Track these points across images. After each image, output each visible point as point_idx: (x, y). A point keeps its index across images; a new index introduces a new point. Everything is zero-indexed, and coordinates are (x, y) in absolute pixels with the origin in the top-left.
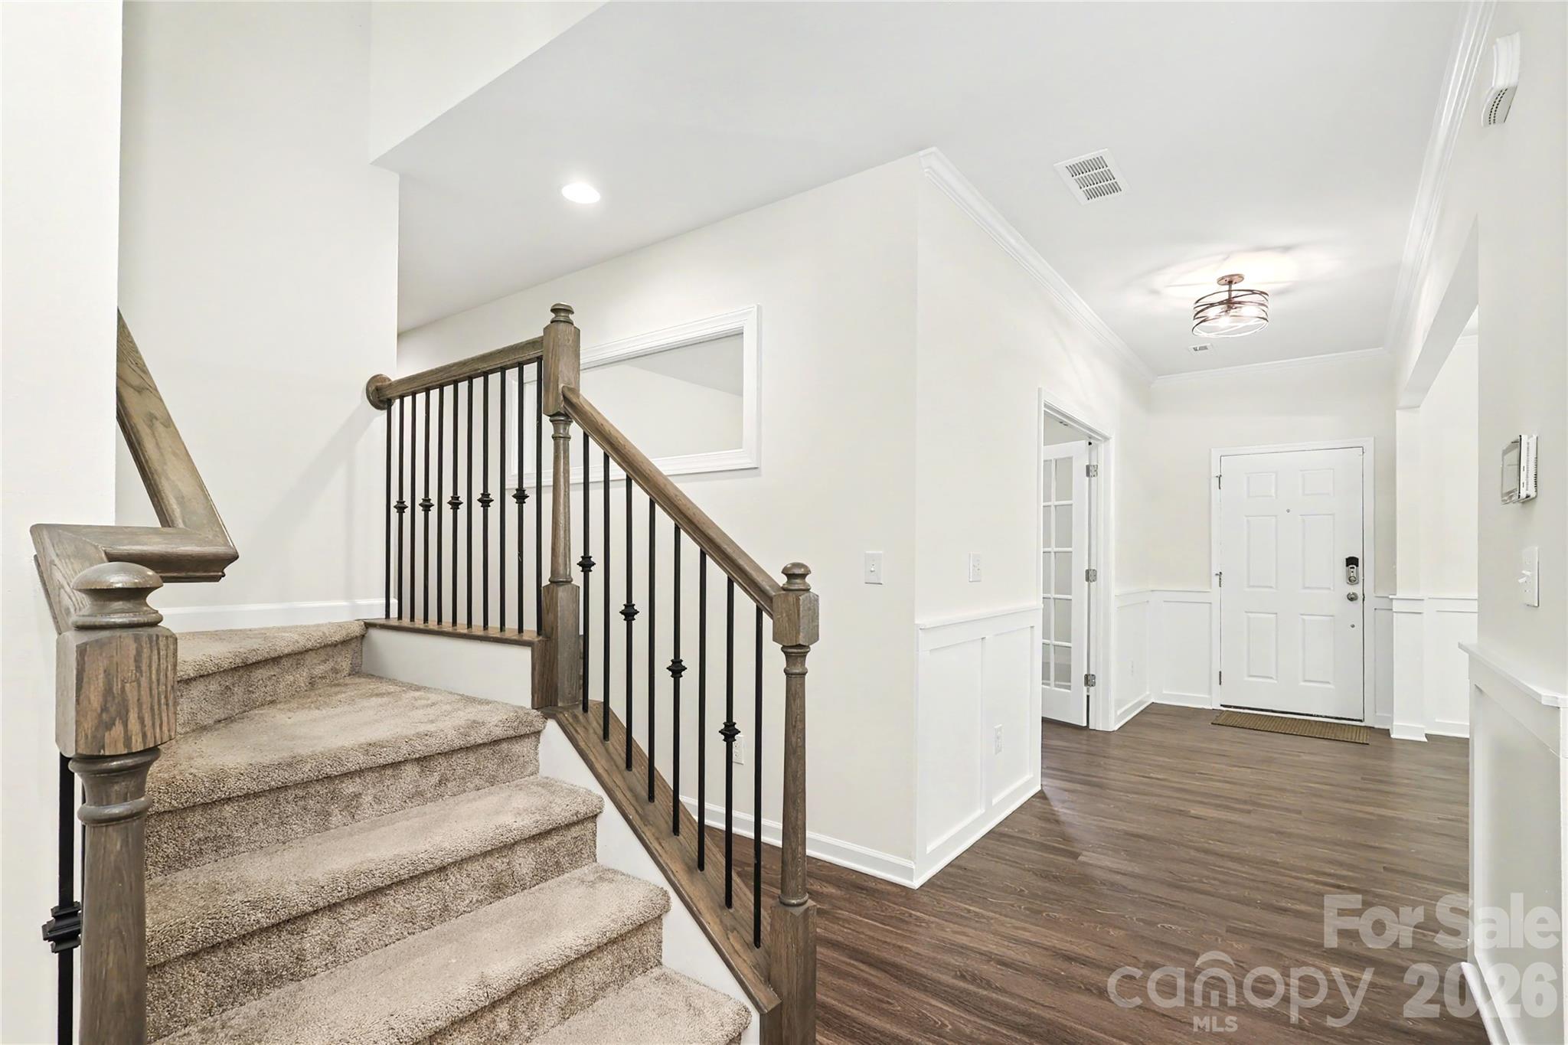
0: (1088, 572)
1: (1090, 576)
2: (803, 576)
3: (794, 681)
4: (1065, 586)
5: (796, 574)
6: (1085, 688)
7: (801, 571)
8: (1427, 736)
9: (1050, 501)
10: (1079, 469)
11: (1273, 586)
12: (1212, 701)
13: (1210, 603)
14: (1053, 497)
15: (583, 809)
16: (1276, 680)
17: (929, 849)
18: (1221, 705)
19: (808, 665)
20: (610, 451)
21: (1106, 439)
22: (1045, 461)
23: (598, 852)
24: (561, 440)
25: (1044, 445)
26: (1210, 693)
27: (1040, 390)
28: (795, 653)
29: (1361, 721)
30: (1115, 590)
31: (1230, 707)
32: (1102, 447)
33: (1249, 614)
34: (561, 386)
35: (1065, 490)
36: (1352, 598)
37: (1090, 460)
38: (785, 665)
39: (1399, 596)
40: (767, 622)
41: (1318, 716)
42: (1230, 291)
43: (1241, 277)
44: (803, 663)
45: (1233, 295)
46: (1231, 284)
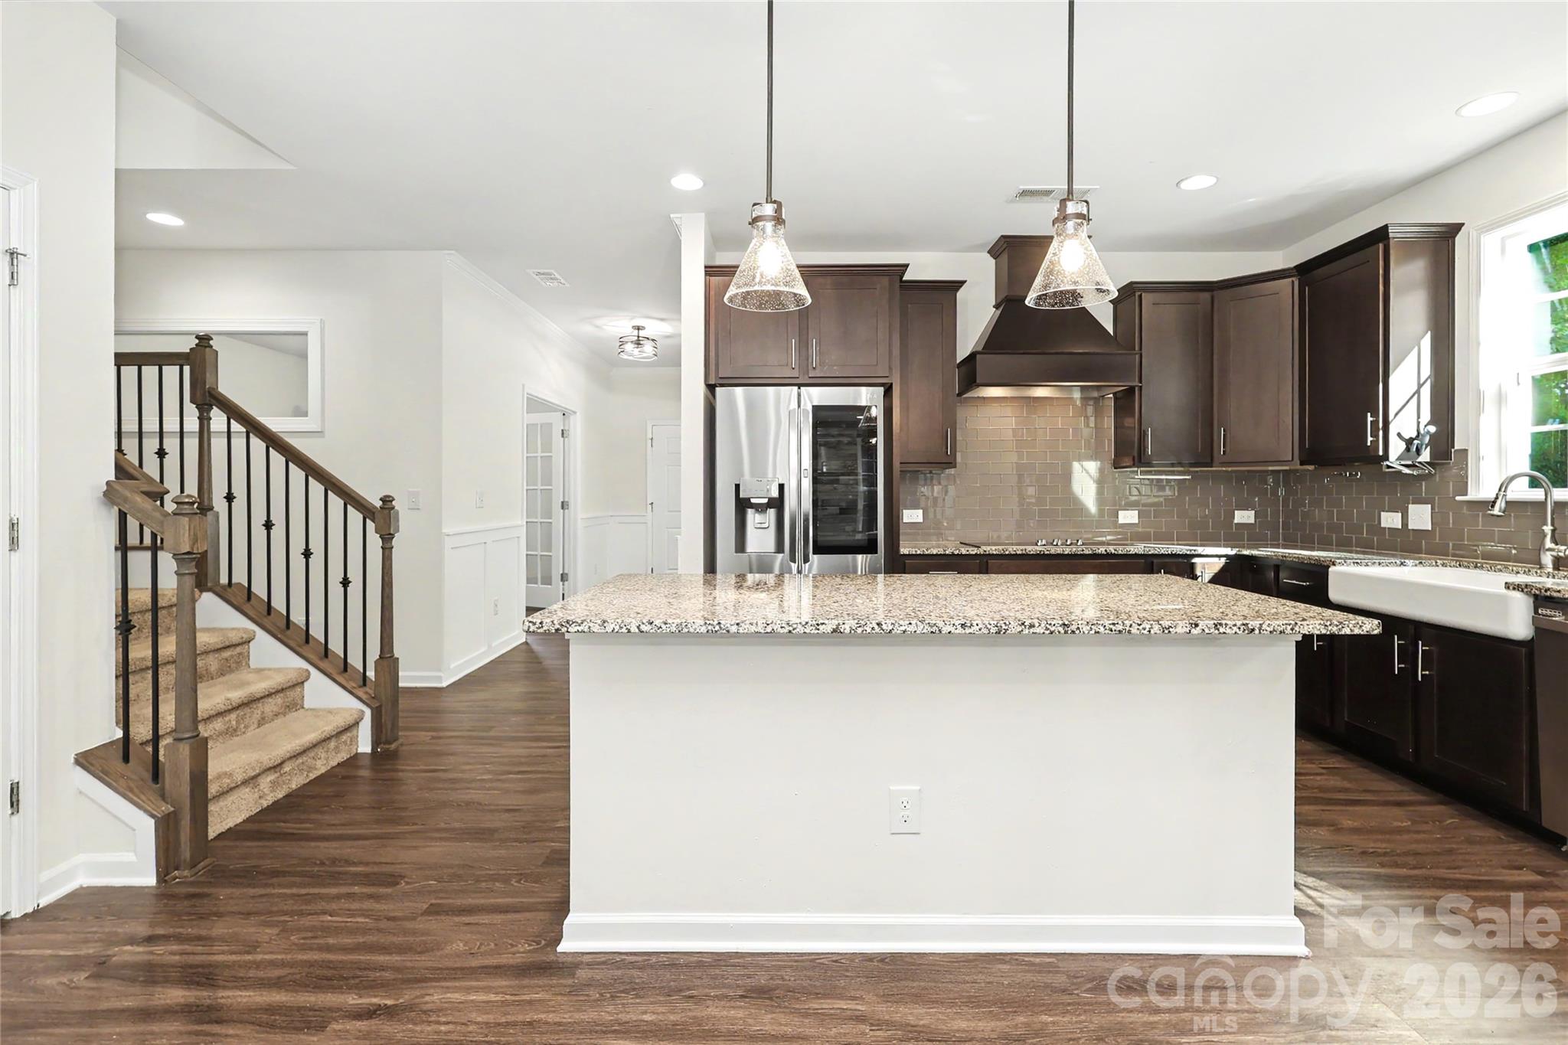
0: (563, 503)
1: (564, 505)
2: (391, 501)
3: (387, 551)
4: (548, 513)
5: (387, 500)
6: (561, 583)
7: (391, 499)
9: (537, 453)
10: (557, 433)
13: (646, 524)
14: (539, 450)
15: (245, 636)
17: (452, 666)
19: (393, 544)
20: (250, 428)
21: (575, 413)
22: (527, 425)
23: (250, 663)
24: (204, 420)
25: (527, 413)
27: (523, 386)
28: (387, 538)
30: (581, 515)
32: (572, 417)
34: (207, 387)
35: (547, 446)
37: (564, 426)
38: (381, 544)
40: (370, 525)
42: (638, 336)
43: (644, 327)
44: (391, 543)
45: (640, 339)
46: (638, 329)
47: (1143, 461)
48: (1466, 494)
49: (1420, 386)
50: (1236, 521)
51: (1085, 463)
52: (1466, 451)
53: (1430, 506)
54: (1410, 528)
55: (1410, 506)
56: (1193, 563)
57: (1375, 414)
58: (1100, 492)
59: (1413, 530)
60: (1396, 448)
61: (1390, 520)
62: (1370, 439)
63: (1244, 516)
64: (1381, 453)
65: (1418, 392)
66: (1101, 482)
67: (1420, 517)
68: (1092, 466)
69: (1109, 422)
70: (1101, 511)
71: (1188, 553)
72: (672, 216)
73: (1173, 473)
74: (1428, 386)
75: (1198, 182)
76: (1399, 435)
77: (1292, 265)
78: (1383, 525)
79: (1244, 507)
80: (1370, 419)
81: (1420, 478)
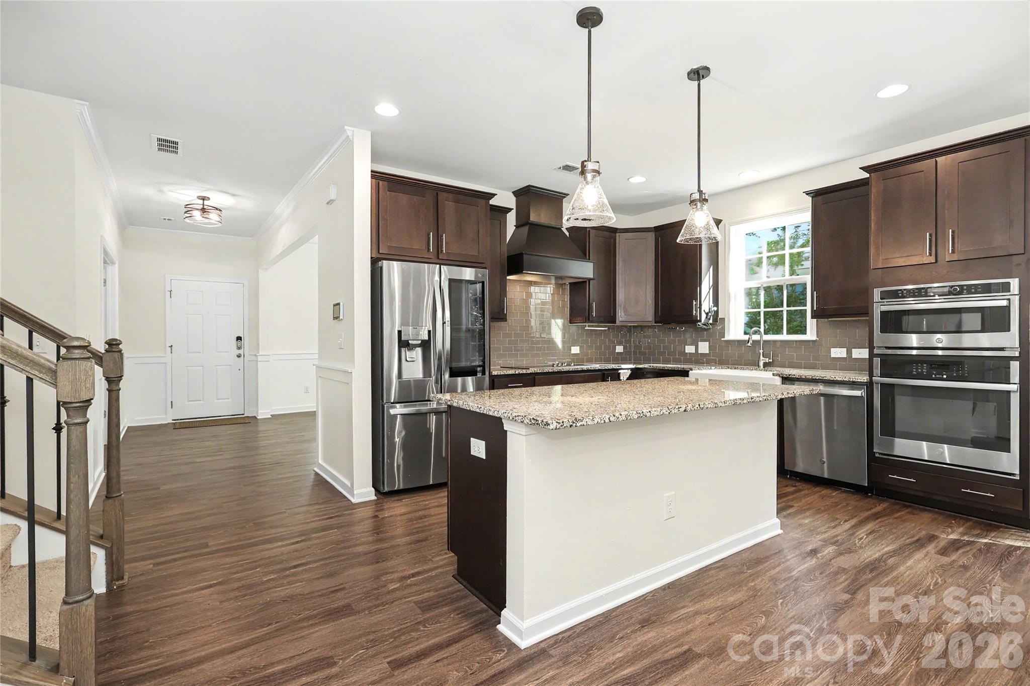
2: (117, 344)
3: (113, 394)
5: (113, 345)
8: (271, 415)
11: (201, 351)
12: (167, 418)
13: (165, 363)
16: (203, 400)
18: (173, 420)
19: (120, 386)
26: (166, 414)
28: (113, 382)
29: (243, 414)
31: (178, 420)
33: (189, 368)
36: (239, 356)
38: (108, 388)
39: (260, 354)
41: (223, 416)
42: (203, 205)
43: (209, 199)
44: (118, 386)
45: (205, 207)
46: (204, 200)
47: (591, 320)
48: (724, 337)
49: (710, 289)
50: (617, 351)
51: (557, 320)
52: (724, 319)
53: (708, 343)
54: (699, 352)
55: (699, 343)
56: (620, 373)
57: (696, 300)
58: (564, 336)
59: (701, 354)
60: (704, 316)
61: (690, 349)
62: (694, 312)
63: (619, 349)
64: (699, 319)
65: (709, 292)
66: (565, 330)
67: (704, 347)
68: (560, 322)
69: (567, 298)
70: (563, 347)
71: (618, 368)
72: (346, 127)
73: (601, 327)
74: (711, 289)
75: (637, 180)
76: (704, 311)
77: (653, 226)
78: (686, 352)
79: (620, 344)
80: (694, 303)
81: (706, 330)
